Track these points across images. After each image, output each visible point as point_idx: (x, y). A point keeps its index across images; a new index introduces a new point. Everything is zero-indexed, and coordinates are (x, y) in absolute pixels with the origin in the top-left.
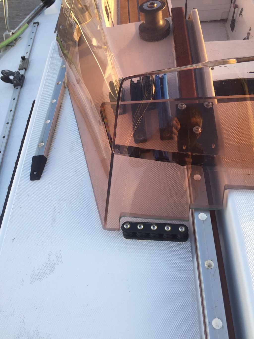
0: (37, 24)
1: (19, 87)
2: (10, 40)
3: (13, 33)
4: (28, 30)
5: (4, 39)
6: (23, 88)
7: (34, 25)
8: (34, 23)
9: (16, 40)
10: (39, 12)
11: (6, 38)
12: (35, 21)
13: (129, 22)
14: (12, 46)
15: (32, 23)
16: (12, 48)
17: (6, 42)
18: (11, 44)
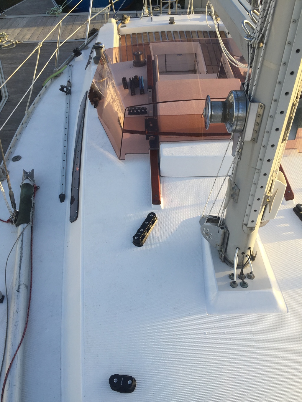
0: (72, 66)
1: (69, 94)
2: (58, 73)
3: (59, 70)
4: (67, 69)
5: (54, 72)
6: (71, 95)
7: (70, 66)
8: (70, 65)
9: (60, 74)
10: (72, 59)
11: (55, 72)
12: (70, 64)
13: (128, 61)
14: (58, 77)
15: (68, 65)
16: (59, 78)
17: (55, 74)
18: (57, 76)
